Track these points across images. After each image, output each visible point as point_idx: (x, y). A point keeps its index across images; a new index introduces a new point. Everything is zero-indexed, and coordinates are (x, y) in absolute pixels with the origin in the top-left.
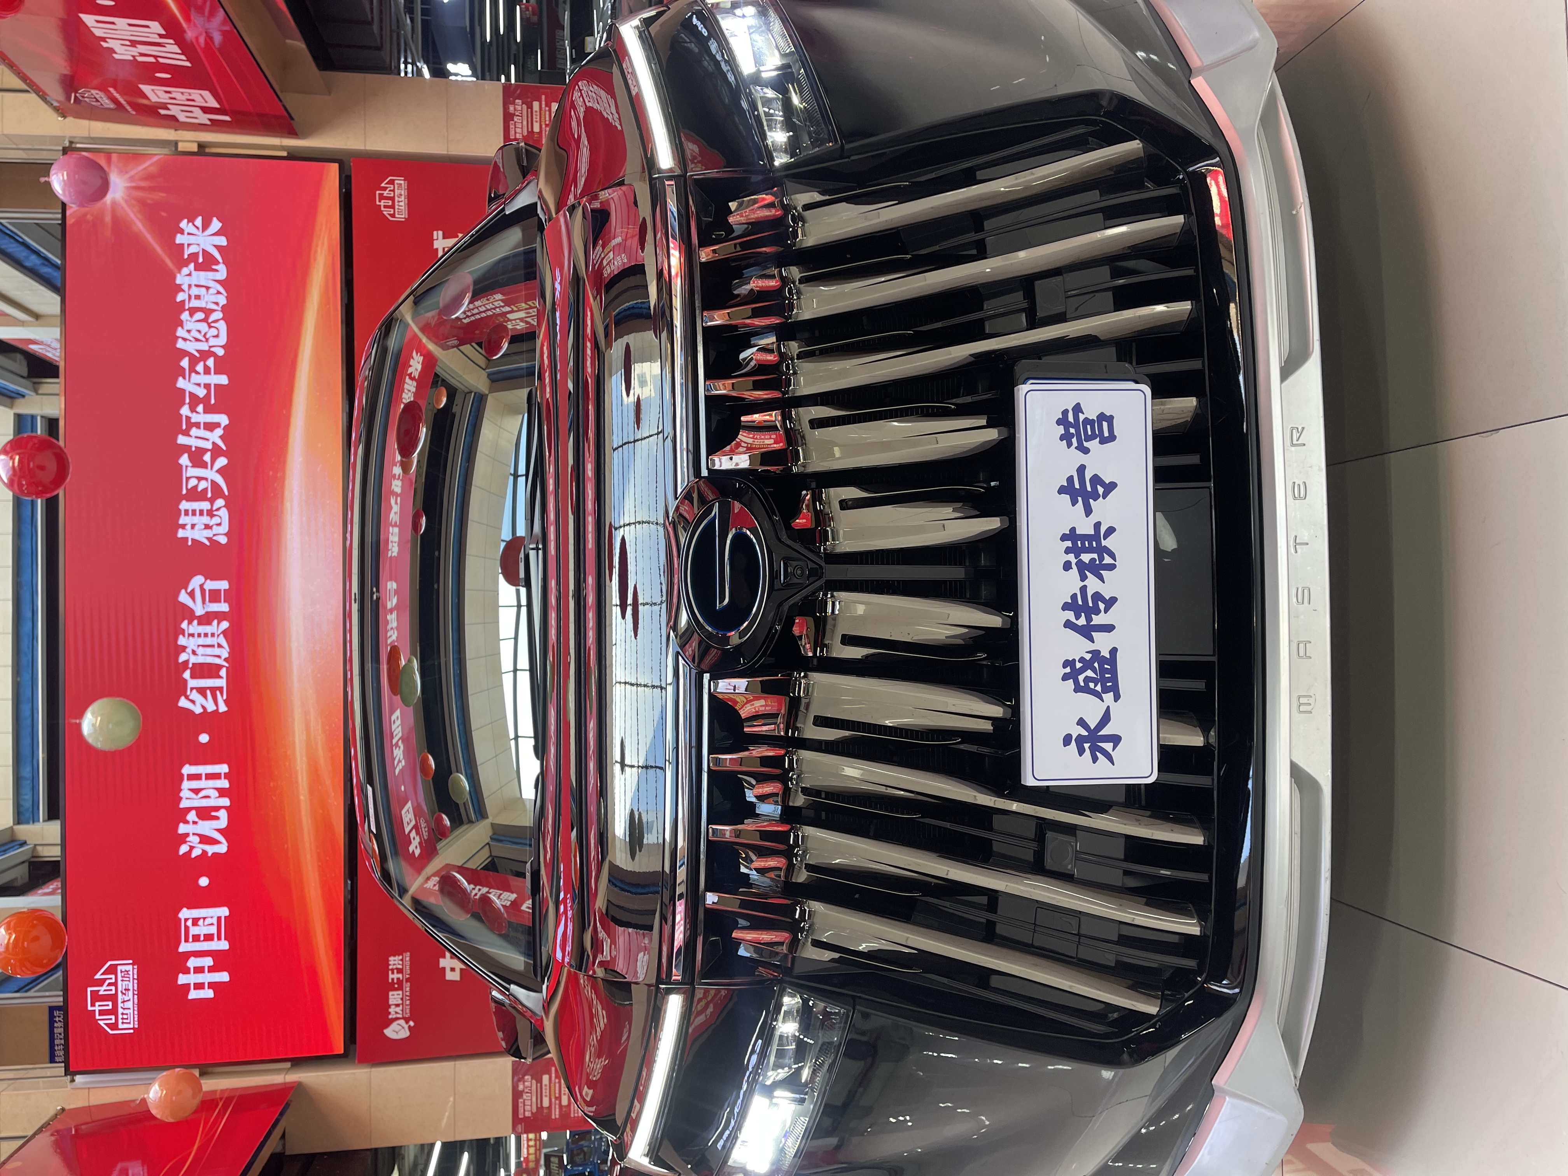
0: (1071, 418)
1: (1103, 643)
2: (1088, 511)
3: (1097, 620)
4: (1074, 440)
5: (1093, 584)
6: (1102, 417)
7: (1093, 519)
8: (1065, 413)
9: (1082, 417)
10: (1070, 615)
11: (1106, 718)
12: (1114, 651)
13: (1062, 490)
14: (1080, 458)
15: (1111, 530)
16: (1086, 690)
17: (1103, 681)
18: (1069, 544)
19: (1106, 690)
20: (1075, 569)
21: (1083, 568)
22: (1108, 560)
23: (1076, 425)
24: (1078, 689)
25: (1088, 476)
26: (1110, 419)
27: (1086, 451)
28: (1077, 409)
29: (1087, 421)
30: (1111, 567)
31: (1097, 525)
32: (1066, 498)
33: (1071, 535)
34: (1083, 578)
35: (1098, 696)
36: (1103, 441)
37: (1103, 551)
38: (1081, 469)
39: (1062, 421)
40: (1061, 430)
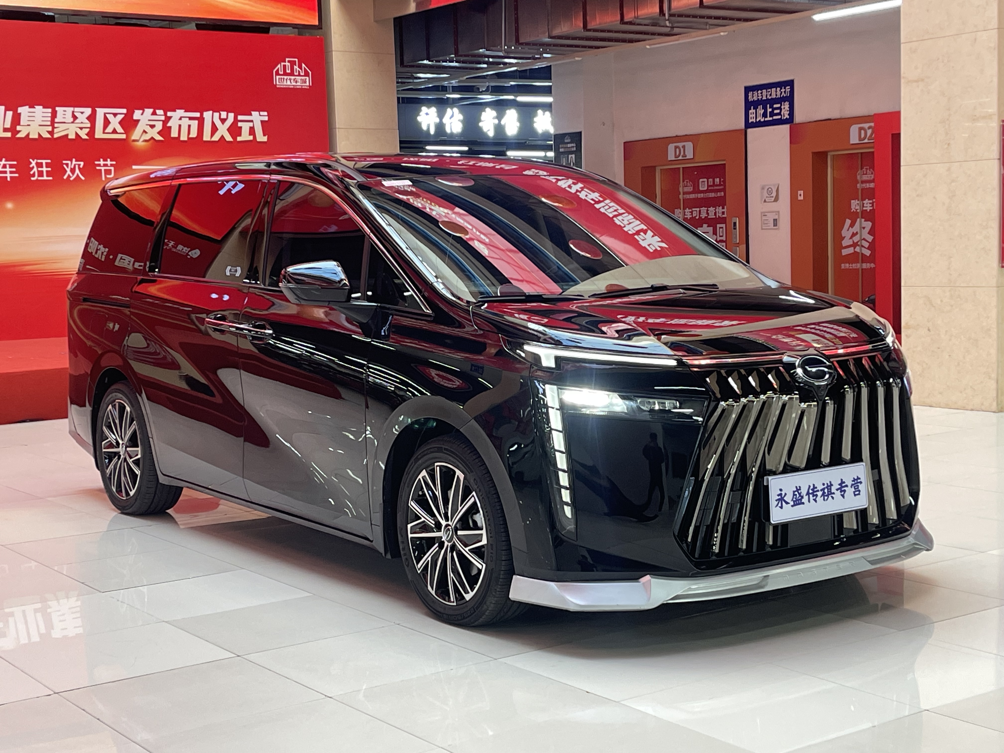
0: (859, 481)
1: (805, 500)
2: (837, 490)
3: (811, 496)
4: (853, 483)
5: (820, 494)
6: (859, 491)
7: (835, 492)
8: (860, 479)
9: (859, 484)
10: (812, 487)
11: (787, 503)
12: (803, 503)
13: (842, 480)
14: (849, 485)
15: (833, 498)
16: (794, 495)
17: (796, 501)
18: (829, 484)
19: (794, 501)
20: (823, 487)
21: (823, 490)
22: (826, 498)
23: (858, 483)
24: (794, 492)
25: (845, 488)
26: (859, 494)
27: (851, 487)
28: (861, 483)
29: (858, 486)
30: (824, 500)
31: (834, 493)
32: (840, 482)
33: (831, 485)
34: (821, 490)
35: (792, 500)
36: (854, 492)
37: (828, 496)
38: (847, 486)
39: (858, 478)
40: (856, 478)
